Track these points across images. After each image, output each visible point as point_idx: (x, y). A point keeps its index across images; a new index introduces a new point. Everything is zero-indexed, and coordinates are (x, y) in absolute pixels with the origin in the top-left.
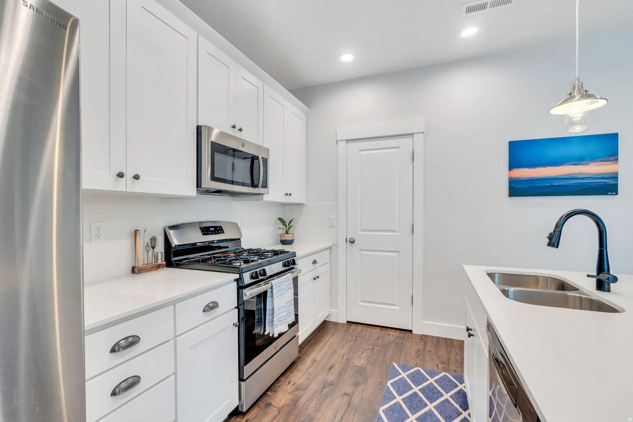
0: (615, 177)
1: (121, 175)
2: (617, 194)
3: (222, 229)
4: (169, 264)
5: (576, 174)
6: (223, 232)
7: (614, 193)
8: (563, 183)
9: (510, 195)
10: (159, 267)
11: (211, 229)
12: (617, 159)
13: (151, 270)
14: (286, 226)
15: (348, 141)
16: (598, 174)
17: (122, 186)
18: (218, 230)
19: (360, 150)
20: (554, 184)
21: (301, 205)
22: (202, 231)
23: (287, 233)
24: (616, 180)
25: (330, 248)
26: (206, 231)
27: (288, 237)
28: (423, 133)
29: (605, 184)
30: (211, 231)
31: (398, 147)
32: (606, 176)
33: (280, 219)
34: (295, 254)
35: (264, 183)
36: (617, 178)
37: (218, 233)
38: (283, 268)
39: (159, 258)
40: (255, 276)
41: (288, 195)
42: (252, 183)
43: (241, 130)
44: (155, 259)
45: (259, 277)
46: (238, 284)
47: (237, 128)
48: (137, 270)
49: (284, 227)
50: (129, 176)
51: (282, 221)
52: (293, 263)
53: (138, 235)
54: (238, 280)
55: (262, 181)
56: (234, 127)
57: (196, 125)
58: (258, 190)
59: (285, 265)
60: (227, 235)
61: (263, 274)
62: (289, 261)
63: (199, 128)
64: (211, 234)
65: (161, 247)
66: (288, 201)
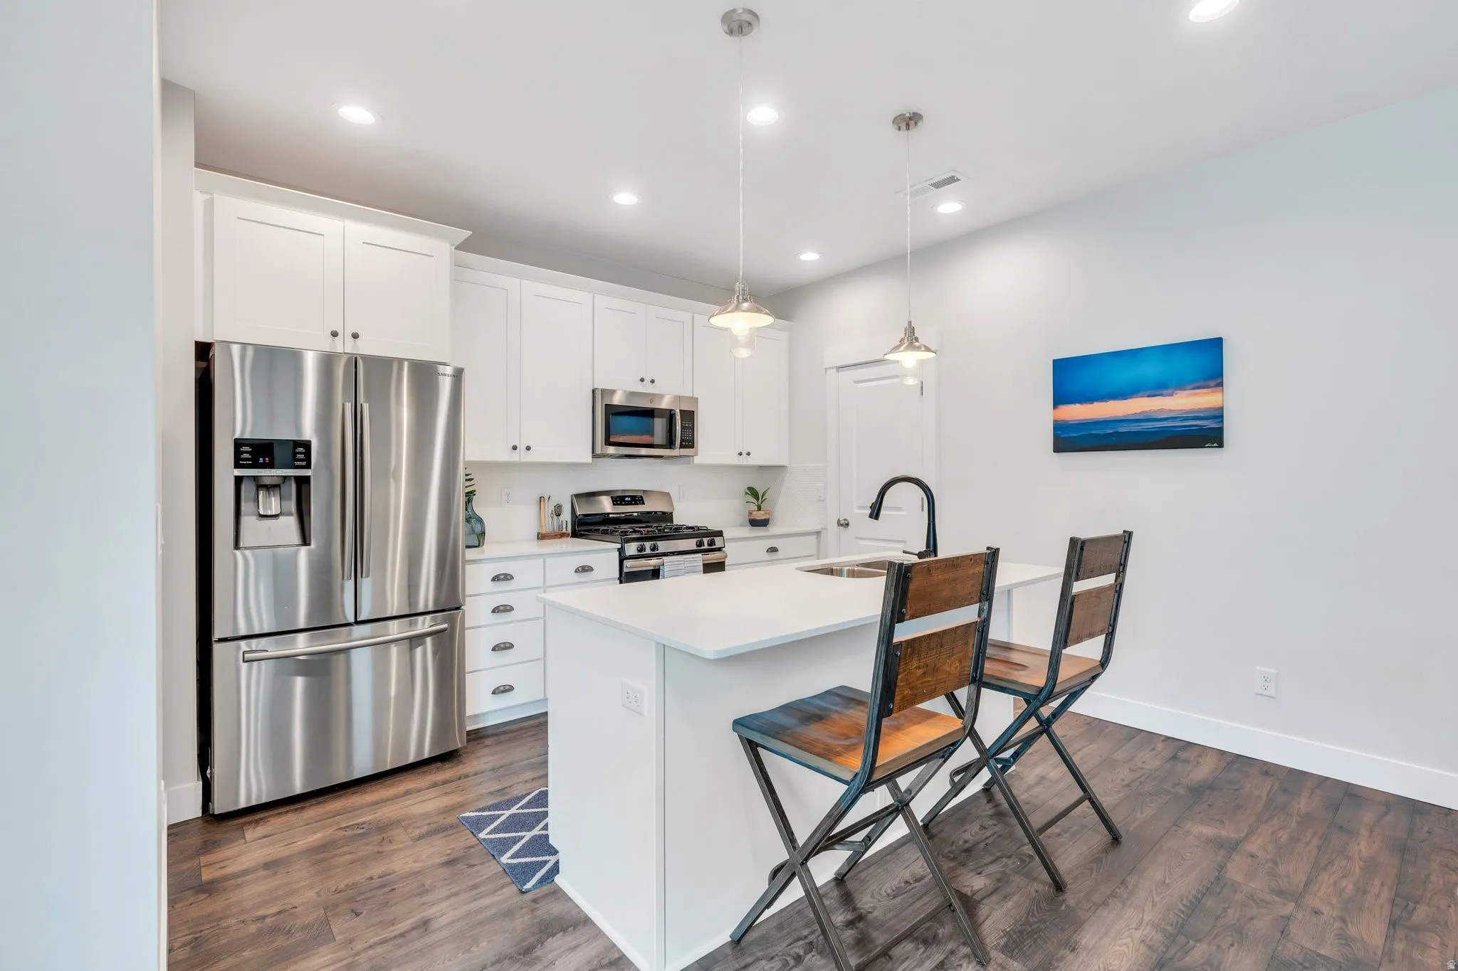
0: (1218, 415)
1: (515, 448)
2: (1221, 445)
3: (642, 500)
4: (575, 534)
5: (1155, 412)
6: (643, 503)
7: (1215, 445)
8: (1134, 428)
10: (562, 535)
11: (627, 499)
12: (1221, 384)
13: (555, 538)
14: (757, 498)
15: (839, 368)
17: (515, 457)
18: (636, 499)
19: (855, 382)
20: (1121, 430)
21: (783, 467)
22: (613, 501)
23: (759, 508)
24: (1219, 420)
25: (818, 533)
26: (619, 500)
27: (760, 516)
29: (1201, 429)
30: (625, 502)
32: (1202, 415)
33: (751, 489)
34: (720, 534)
35: (689, 443)
36: (1222, 417)
37: (636, 504)
38: (694, 547)
39: (564, 527)
40: (641, 549)
41: (744, 454)
42: (670, 444)
43: (653, 381)
44: (560, 527)
45: (648, 551)
46: (620, 554)
47: (647, 380)
48: (541, 537)
49: (755, 501)
50: (522, 447)
51: (753, 492)
52: (711, 543)
53: (542, 502)
54: (621, 551)
55: (682, 440)
56: (642, 380)
57: (592, 389)
58: (676, 452)
59: (700, 544)
60: (649, 506)
61: (654, 548)
62: (706, 540)
63: (593, 391)
64: (625, 504)
65: (566, 516)
66: (745, 463)
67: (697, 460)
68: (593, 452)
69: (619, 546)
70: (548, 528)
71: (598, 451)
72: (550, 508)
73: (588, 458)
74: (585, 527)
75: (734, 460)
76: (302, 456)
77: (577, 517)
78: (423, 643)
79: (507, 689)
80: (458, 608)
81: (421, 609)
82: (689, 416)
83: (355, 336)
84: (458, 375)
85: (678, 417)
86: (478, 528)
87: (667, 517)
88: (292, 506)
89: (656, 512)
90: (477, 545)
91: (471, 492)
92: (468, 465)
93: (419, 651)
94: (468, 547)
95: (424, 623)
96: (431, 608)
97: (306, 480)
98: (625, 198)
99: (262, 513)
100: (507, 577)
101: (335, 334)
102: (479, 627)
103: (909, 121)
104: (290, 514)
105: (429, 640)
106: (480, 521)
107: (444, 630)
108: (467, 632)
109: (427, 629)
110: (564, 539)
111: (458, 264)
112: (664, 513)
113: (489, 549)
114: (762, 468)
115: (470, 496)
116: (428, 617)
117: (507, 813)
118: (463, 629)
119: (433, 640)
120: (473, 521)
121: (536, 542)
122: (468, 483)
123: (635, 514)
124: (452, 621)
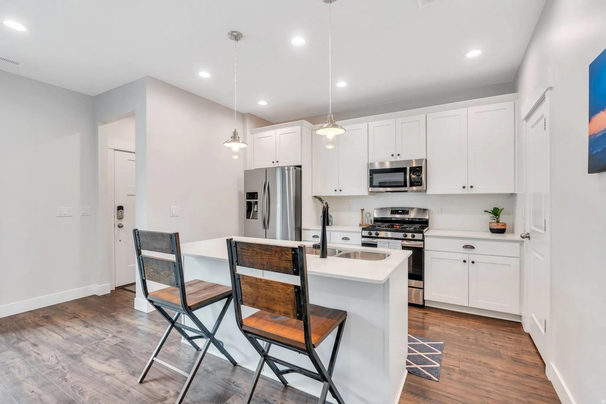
3: (408, 212)
11: (399, 212)
15: (526, 119)
22: (391, 212)
23: (498, 222)
26: (395, 212)
35: (418, 183)
37: (404, 214)
39: (370, 222)
40: (370, 234)
41: (468, 188)
43: (399, 155)
47: (396, 155)
48: (360, 225)
50: (338, 190)
52: (413, 236)
53: (362, 212)
55: (414, 183)
56: (393, 155)
59: (405, 236)
60: (412, 215)
63: (368, 164)
64: (397, 214)
66: (469, 193)
67: (429, 192)
68: (368, 190)
69: (361, 231)
70: (363, 222)
76: (256, 196)
77: (375, 218)
82: (418, 170)
83: (277, 162)
84: (292, 169)
85: (409, 171)
97: (257, 202)
101: (273, 162)
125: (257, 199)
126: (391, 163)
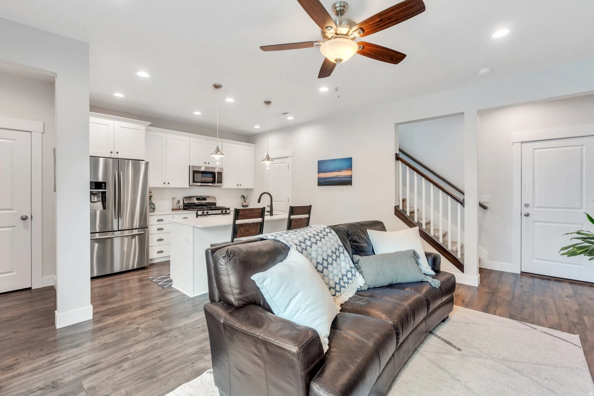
0: (351, 177)
1: (164, 183)
2: (351, 185)
3: (206, 199)
4: (184, 209)
9: (318, 185)
10: (180, 209)
11: (201, 199)
12: (352, 169)
13: (178, 210)
14: (245, 199)
16: (345, 176)
17: (164, 186)
18: (204, 199)
20: (332, 180)
21: (252, 189)
22: (196, 199)
23: (245, 202)
26: (198, 199)
27: (245, 204)
28: (292, 156)
29: (347, 180)
30: (200, 199)
31: (284, 163)
33: (243, 196)
34: (229, 209)
35: (220, 182)
36: (352, 178)
37: (204, 200)
38: (221, 213)
39: (180, 206)
40: (203, 213)
41: (239, 185)
42: (213, 182)
43: (209, 163)
44: (179, 207)
45: (205, 213)
46: (197, 214)
47: (207, 163)
48: (173, 210)
49: (244, 200)
50: (167, 183)
51: (243, 197)
52: (226, 212)
53: (173, 200)
54: (197, 213)
55: (218, 181)
56: (205, 163)
57: (189, 165)
58: (216, 184)
59: (222, 212)
60: (208, 201)
61: (207, 213)
62: (224, 211)
63: (189, 166)
64: (200, 200)
65: (181, 204)
66: (239, 188)
67: (223, 187)
68: (189, 184)
69: (196, 212)
70: (175, 207)
71: (191, 184)
72: (176, 201)
73: (188, 186)
74: (187, 207)
75: (236, 187)
76: (104, 186)
77: (184, 204)
78: (135, 237)
79: (161, 252)
80: (147, 228)
81: (135, 228)
82: (220, 174)
83: (117, 153)
84: (147, 164)
85: (216, 174)
86: (153, 207)
87: (214, 204)
88: (100, 199)
89: (211, 203)
90: (153, 211)
91: (151, 196)
92: (150, 188)
93: (134, 240)
94: (150, 212)
95: (136, 231)
96: (137, 227)
97: (105, 192)
98: (197, 113)
99: (92, 201)
100: (162, 220)
101: (111, 152)
102: (153, 234)
103: (268, 103)
104: (100, 201)
105: (137, 236)
106: (154, 204)
107: (143, 233)
108: (150, 236)
109: (137, 233)
110: (181, 210)
111: (147, 130)
112: (213, 203)
113: (156, 213)
114: (247, 189)
115: (150, 197)
116: (137, 230)
117: (160, 277)
118: (148, 234)
119: (138, 237)
120: (151, 204)
121: (171, 211)
122: (150, 193)
123: (204, 203)
124: (145, 231)
125: (105, 189)
126: (206, 168)
